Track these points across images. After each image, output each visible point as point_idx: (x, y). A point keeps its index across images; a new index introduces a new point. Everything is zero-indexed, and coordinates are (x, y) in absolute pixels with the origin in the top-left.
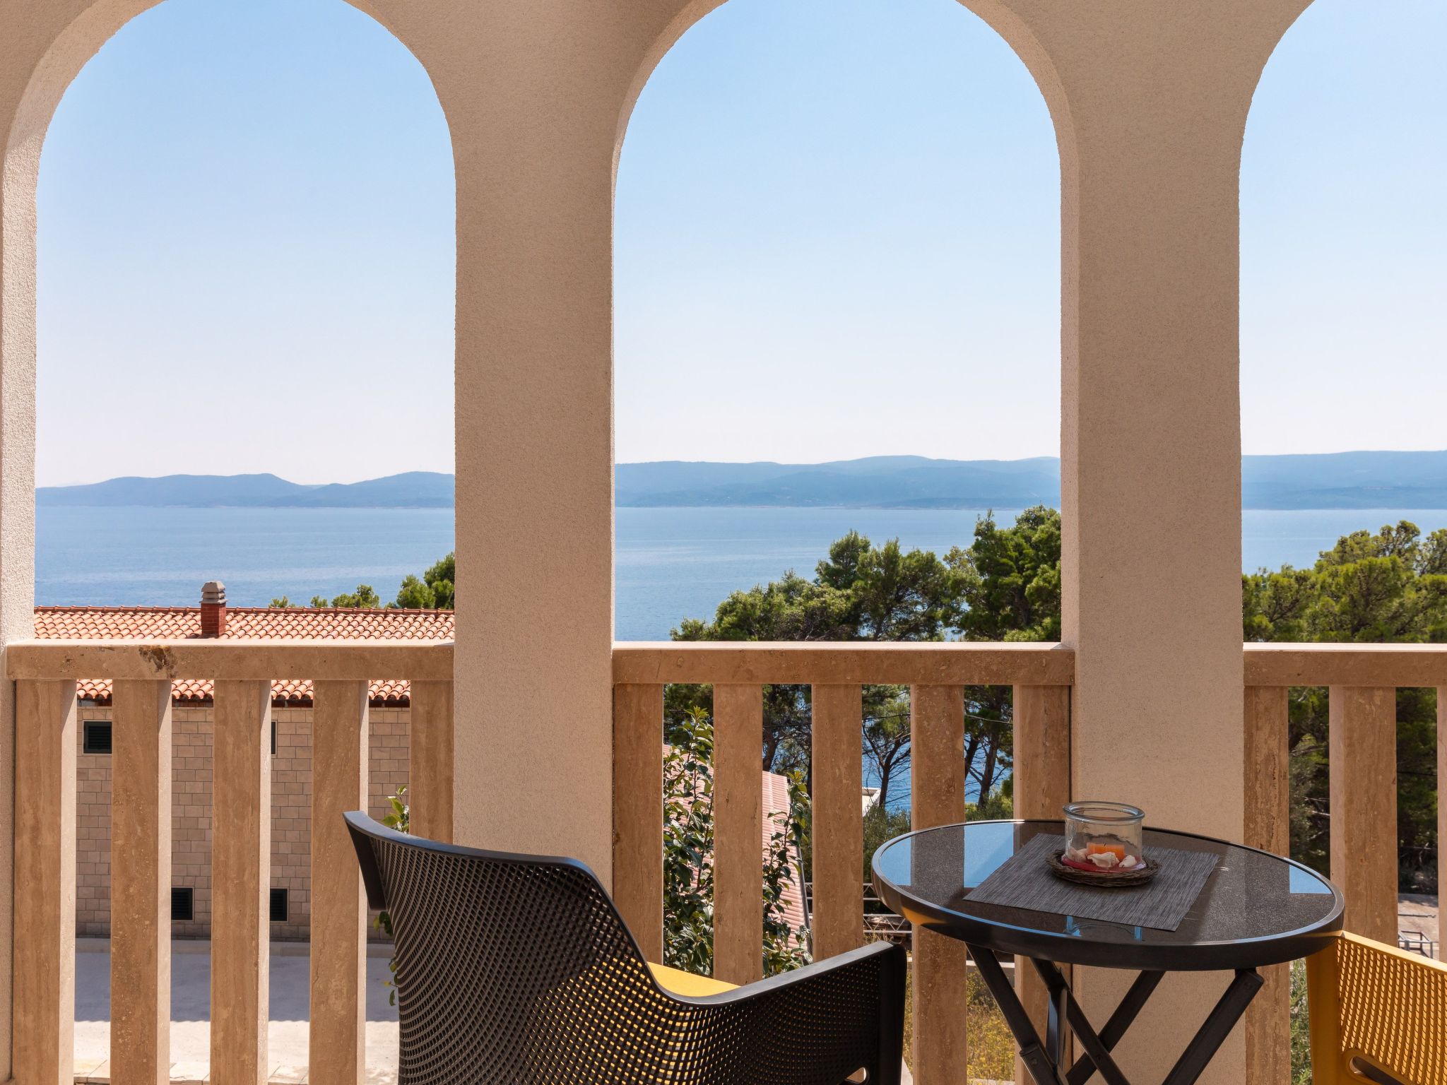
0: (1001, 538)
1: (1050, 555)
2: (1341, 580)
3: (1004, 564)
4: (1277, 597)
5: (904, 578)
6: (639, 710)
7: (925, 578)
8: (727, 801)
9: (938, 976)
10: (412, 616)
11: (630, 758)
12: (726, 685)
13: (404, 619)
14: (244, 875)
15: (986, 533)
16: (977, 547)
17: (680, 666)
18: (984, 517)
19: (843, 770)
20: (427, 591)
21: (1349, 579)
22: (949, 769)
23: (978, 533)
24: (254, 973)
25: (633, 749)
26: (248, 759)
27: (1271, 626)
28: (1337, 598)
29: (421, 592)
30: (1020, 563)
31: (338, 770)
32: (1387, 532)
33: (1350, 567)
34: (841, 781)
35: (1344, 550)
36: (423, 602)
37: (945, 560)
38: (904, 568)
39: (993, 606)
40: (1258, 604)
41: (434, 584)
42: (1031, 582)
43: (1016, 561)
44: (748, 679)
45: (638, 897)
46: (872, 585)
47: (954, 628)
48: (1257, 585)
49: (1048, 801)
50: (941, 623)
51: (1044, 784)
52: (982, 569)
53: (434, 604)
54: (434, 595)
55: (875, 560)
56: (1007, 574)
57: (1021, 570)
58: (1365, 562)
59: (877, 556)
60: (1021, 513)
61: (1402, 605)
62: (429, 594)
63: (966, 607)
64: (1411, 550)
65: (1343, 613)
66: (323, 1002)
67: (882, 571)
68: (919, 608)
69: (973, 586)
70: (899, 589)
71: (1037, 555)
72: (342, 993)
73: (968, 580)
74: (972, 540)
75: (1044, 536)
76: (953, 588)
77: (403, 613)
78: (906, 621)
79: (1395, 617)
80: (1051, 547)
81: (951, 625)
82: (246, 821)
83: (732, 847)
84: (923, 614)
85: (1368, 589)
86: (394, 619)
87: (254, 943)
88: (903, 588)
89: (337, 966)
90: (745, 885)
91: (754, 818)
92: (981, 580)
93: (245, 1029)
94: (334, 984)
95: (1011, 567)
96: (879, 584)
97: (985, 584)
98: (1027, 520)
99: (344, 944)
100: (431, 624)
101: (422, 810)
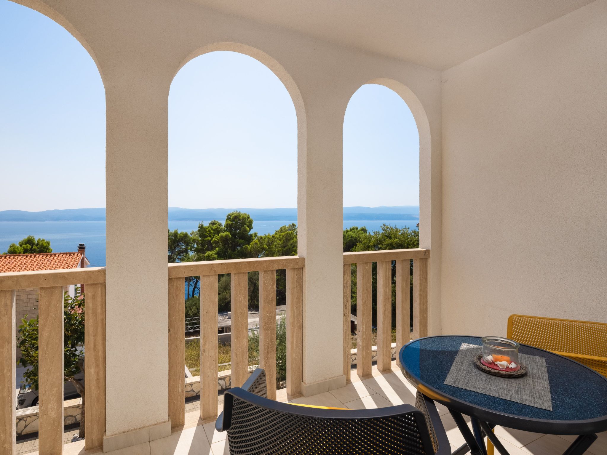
0: (205, 229)
1: (217, 232)
2: (281, 236)
3: (206, 235)
4: (268, 241)
5: (179, 239)
6: (177, 286)
7: (185, 239)
8: (207, 313)
9: (269, 355)
10: (17, 256)
11: (173, 303)
12: (207, 276)
13: (14, 258)
14: (4, 371)
15: (201, 227)
16: (199, 231)
17: (192, 271)
18: (201, 223)
19: (242, 298)
20: (20, 248)
21: (283, 236)
22: (272, 294)
23: (199, 227)
24: (10, 410)
25: (175, 300)
26: (5, 322)
27: (267, 247)
28: (280, 240)
29: (17, 248)
30: (210, 234)
31: (52, 322)
32: (290, 226)
33: (283, 234)
34: (242, 302)
35: (282, 230)
36: (18, 251)
37: (190, 234)
38: (179, 236)
39: (203, 245)
40: (264, 242)
41: (23, 246)
42: (213, 239)
43: (209, 234)
44: (214, 273)
45: (177, 349)
46: (171, 241)
47: (193, 252)
48: (264, 238)
49: (297, 300)
50: (189, 250)
51: (296, 295)
52: (200, 236)
53: (23, 252)
54: (23, 249)
55: (171, 234)
56: (207, 237)
57: (210, 236)
58: (286, 232)
59: (172, 233)
60: (210, 222)
61: (293, 242)
62: (21, 249)
63: (195, 246)
64: (294, 230)
65: (282, 244)
66: (45, 414)
67: (173, 237)
68: (183, 247)
69: (198, 240)
70: (178, 242)
71: (214, 232)
72: (54, 409)
73: (197, 239)
74: (198, 229)
75: (216, 228)
76: (193, 241)
77: (13, 256)
78: (180, 250)
79: (292, 244)
80: (217, 230)
81: (192, 251)
82: (5, 349)
83: (208, 327)
84: (184, 249)
85: (287, 238)
86: (9, 258)
87: (10, 398)
88: (179, 242)
89: (52, 399)
90: (212, 339)
91: (215, 317)
92: (200, 239)
93: (6, 434)
94: (50, 406)
95: (208, 235)
96: (172, 241)
97: (201, 240)
98: (211, 224)
99: (55, 389)
100: (25, 259)
101: (91, 332)
